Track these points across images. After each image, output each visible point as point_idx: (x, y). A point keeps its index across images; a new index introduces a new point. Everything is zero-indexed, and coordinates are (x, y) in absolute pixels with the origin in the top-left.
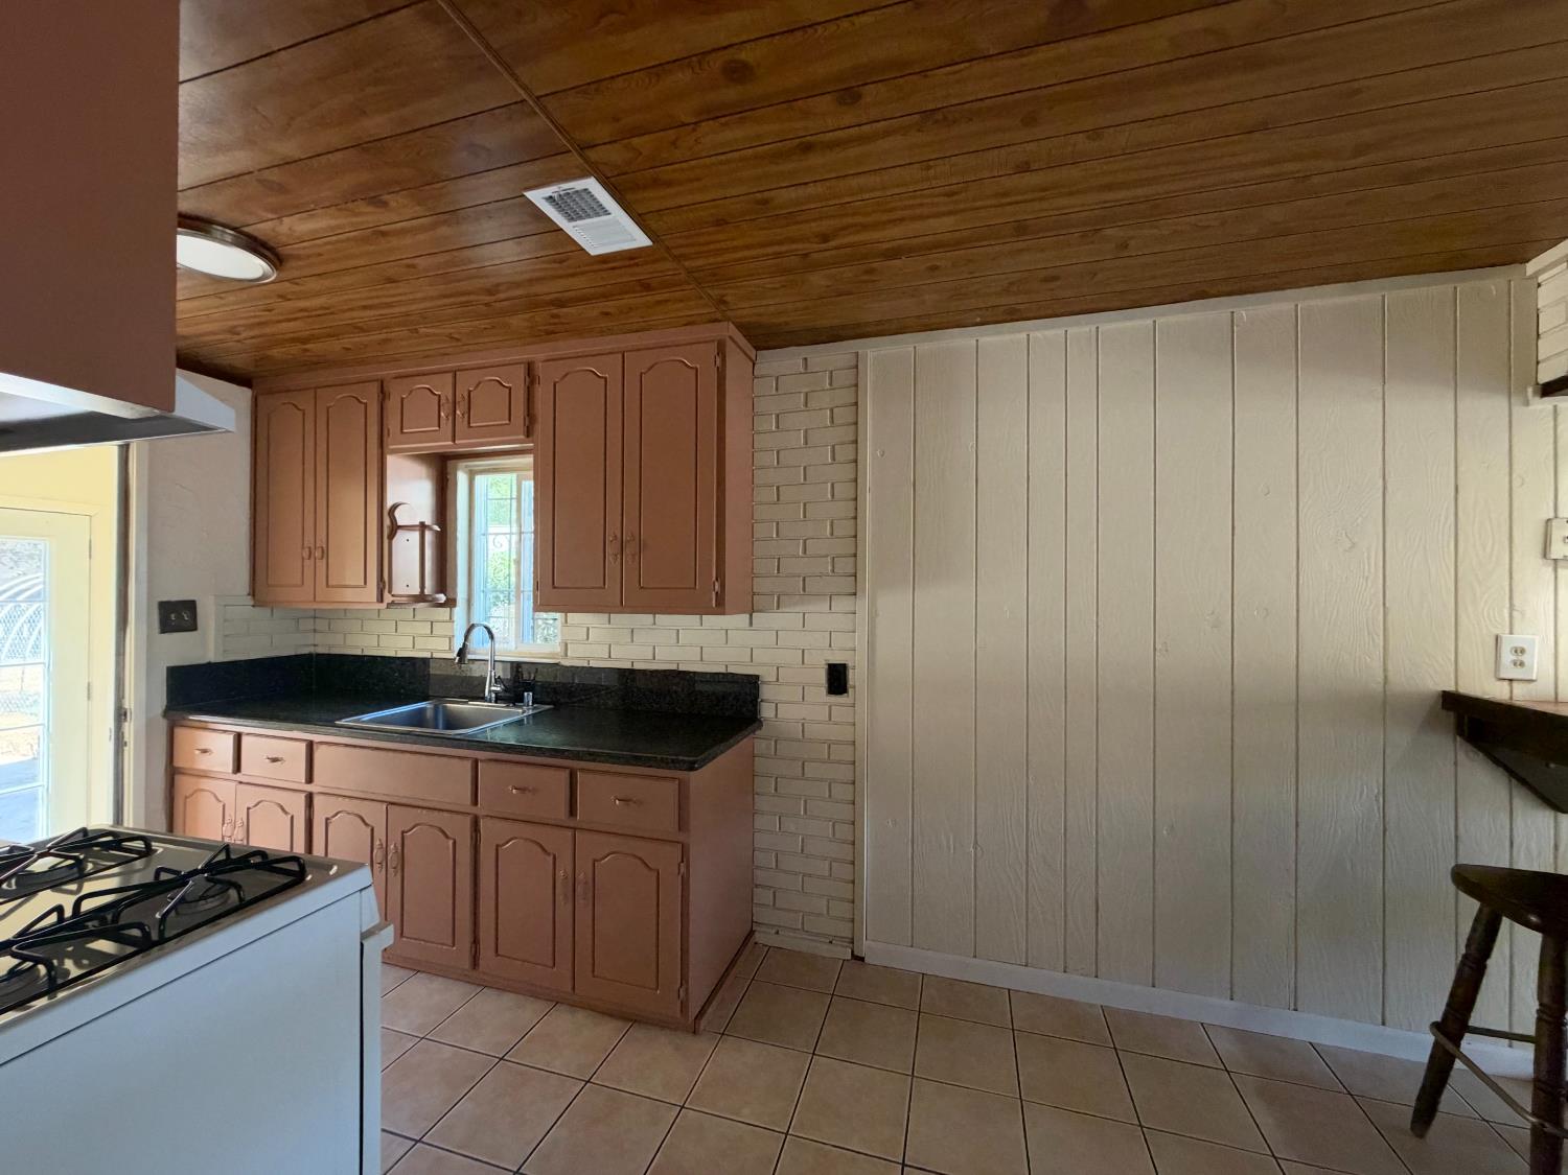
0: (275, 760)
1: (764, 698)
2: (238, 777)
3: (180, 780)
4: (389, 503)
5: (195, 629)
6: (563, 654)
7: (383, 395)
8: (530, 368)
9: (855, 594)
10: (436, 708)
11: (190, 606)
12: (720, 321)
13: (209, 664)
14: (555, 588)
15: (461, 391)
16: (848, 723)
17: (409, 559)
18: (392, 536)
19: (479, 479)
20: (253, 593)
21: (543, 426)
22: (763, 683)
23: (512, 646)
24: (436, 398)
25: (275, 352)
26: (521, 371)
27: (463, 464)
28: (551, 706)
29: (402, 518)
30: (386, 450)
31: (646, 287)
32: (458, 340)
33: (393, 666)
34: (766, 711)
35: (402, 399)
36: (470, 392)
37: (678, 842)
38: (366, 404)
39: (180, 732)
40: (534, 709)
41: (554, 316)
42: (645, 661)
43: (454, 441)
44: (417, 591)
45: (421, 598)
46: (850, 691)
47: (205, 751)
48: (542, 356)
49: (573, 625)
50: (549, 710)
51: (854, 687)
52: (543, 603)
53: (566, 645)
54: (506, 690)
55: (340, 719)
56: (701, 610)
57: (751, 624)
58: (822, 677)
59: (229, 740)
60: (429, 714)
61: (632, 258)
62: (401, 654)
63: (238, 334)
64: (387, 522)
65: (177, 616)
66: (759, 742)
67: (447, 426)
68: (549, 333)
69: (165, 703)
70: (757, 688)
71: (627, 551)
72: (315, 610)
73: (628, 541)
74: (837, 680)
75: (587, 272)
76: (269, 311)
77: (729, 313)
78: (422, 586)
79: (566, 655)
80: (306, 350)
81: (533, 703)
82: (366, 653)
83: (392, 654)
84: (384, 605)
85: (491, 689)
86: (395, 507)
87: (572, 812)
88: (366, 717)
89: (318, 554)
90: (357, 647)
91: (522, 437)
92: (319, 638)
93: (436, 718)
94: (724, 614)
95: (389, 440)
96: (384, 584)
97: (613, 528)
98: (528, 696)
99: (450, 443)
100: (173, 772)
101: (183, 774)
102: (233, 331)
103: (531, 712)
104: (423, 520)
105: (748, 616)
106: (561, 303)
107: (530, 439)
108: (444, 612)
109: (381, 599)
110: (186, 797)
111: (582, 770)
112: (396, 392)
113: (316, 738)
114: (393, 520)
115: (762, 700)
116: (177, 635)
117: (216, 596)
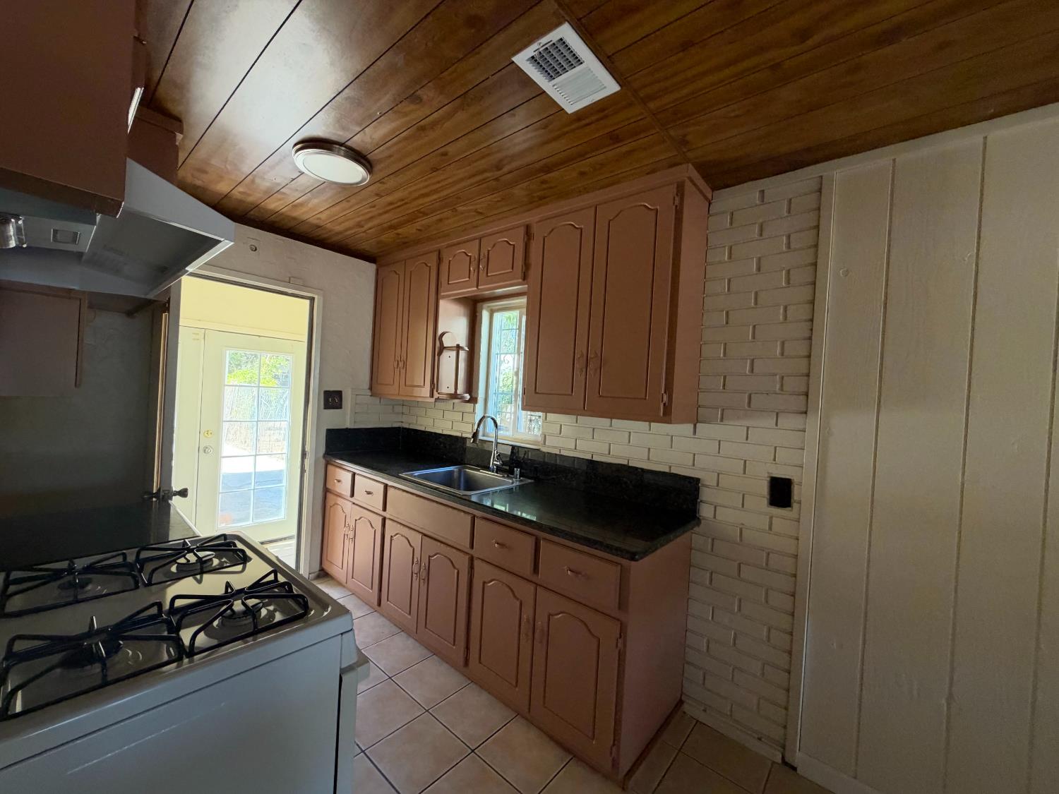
0: (369, 493)
1: (704, 499)
2: (352, 499)
3: (329, 495)
4: (440, 332)
5: (341, 408)
6: (542, 442)
7: (440, 260)
8: (528, 228)
9: (806, 413)
10: (460, 471)
11: (339, 394)
12: (681, 164)
13: (347, 429)
14: (536, 393)
15: (484, 252)
16: (791, 537)
17: (450, 370)
18: (440, 353)
19: (497, 316)
20: (371, 388)
21: (534, 272)
22: (704, 485)
23: (509, 433)
24: (468, 258)
25: (384, 238)
26: (522, 231)
27: (486, 305)
28: (532, 481)
29: (447, 342)
30: (439, 297)
31: (615, 138)
32: (481, 213)
33: (441, 440)
34: (705, 511)
35: (450, 261)
36: (489, 251)
37: (618, 620)
38: (430, 267)
39: (330, 468)
40: (521, 481)
41: (543, 182)
42: (602, 455)
43: (477, 287)
44: (452, 391)
45: (454, 396)
46: (795, 506)
47: (339, 481)
48: (537, 218)
49: (550, 422)
50: (531, 483)
51: (800, 502)
52: (529, 405)
53: (545, 436)
54: (504, 464)
55: (402, 473)
56: (651, 418)
57: (695, 432)
58: (764, 489)
59: (350, 475)
60: (456, 475)
61: (603, 110)
62: (445, 432)
63: (363, 227)
64: (438, 344)
65: (332, 400)
66: (695, 537)
67: (474, 277)
68: (541, 198)
69: (324, 449)
70: (697, 490)
71: (591, 366)
72: (403, 400)
73: (591, 358)
74: (781, 492)
75: (567, 132)
76: (374, 207)
77: (690, 155)
78: (456, 388)
79: (545, 444)
80: (398, 234)
81: (520, 477)
82: (427, 430)
83: (440, 432)
84: (433, 400)
85: (494, 462)
86: (443, 334)
87: (536, 569)
88: (417, 473)
89: (401, 364)
90: (421, 425)
91: (520, 280)
92: (404, 419)
93: (459, 480)
94: (671, 423)
95: (442, 289)
96: (434, 385)
97: (582, 348)
98: (517, 471)
99: (476, 289)
100: (326, 491)
101: (331, 492)
102: (359, 225)
103: (518, 483)
104: (458, 343)
105: (692, 426)
106: (547, 169)
107: (525, 281)
108: (470, 406)
109: (432, 396)
110: (331, 507)
111: (545, 539)
112: (447, 257)
113: (390, 483)
114: (441, 343)
115: (701, 501)
116: (332, 411)
117: (352, 389)
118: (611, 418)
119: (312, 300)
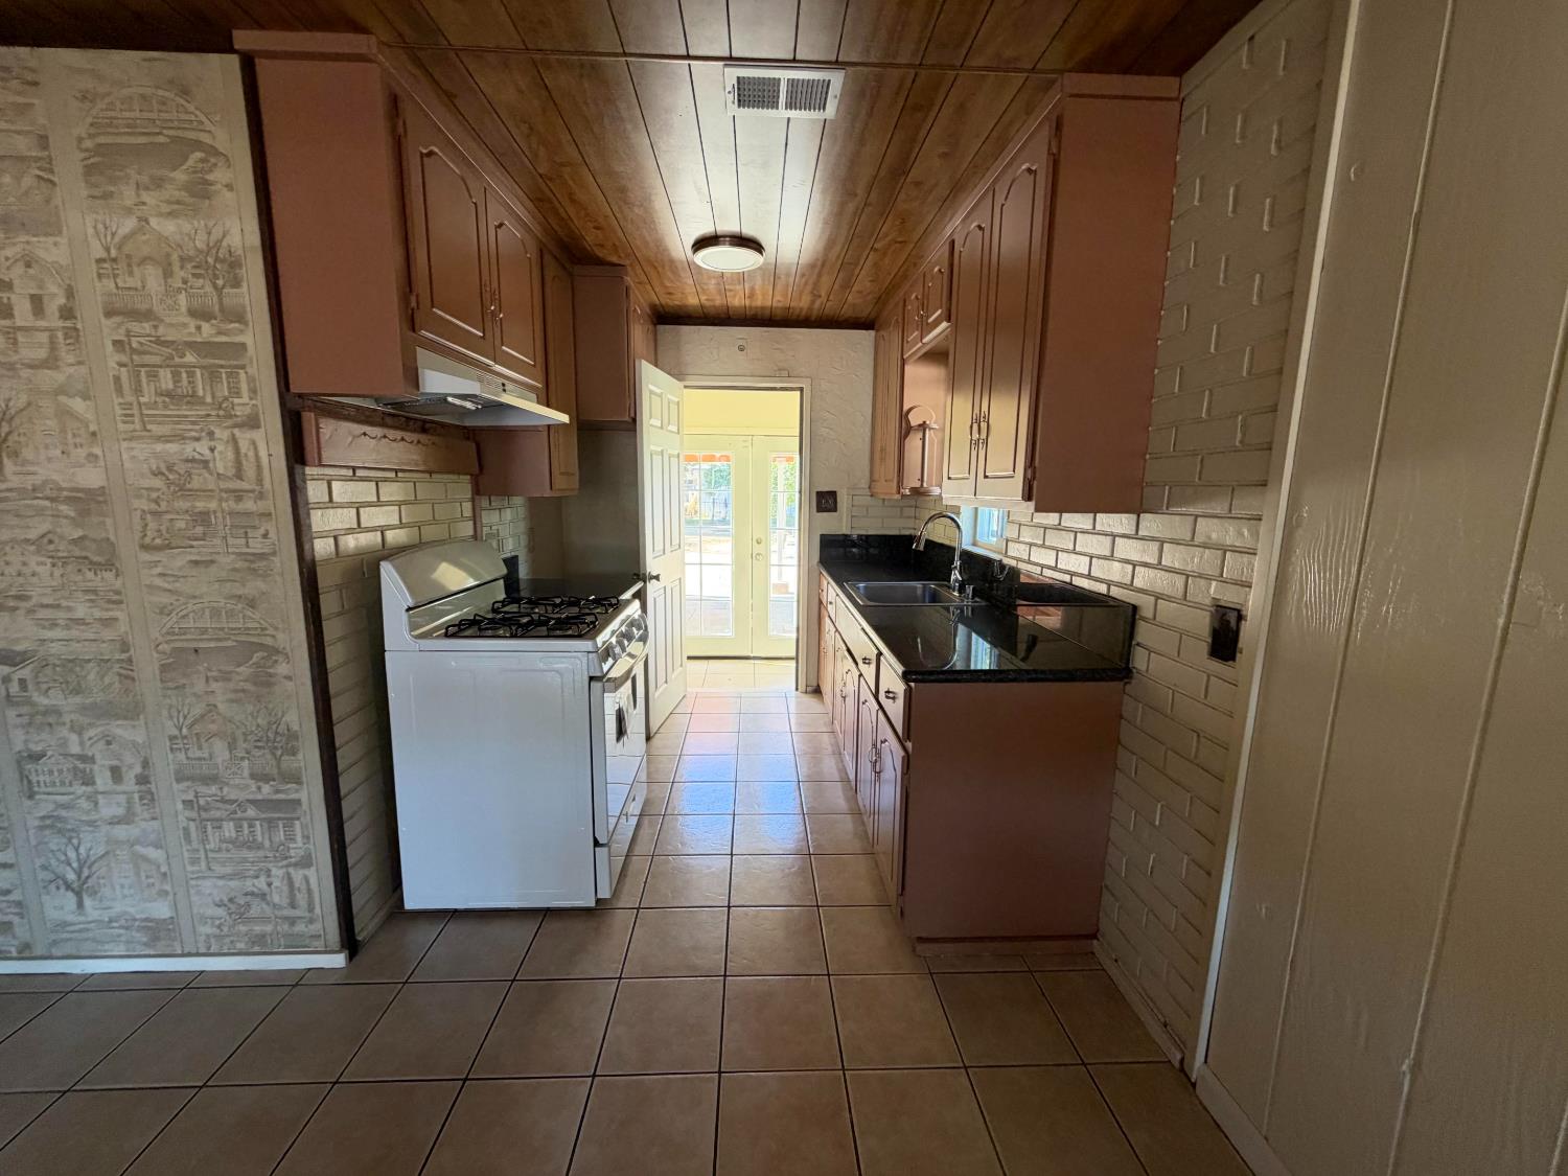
1: (1140, 641)
4: (906, 408)
5: (836, 511)
7: (904, 311)
8: (953, 245)
9: (1266, 484)
10: (924, 586)
11: (833, 494)
12: (1054, 80)
13: (843, 534)
15: (926, 290)
16: (1226, 713)
18: (906, 435)
20: (870, 487)
21: (954, 305)
22: (1141, 618)
24: (918, 302)
26: (947, 251)
29: (916, 419)
30: (903, 361)
34: (1138, 661)
35: (909, 310)
36: (929, 288)
37: (906, 751)
38: (899, 323)
40: (974, 602)
43: (922, 340)
46: (1240, 658)
49: (1012, 522)
51: (1245, 653)
53: (1007, 542)
57: (1137, 529)
58: (1206, 626)
59: (826, 584)
64: (904, 423)
65: (825, 501)
66: (1127, 701)
67: (920, 327)
69: (818, 556)
70: (1135, 624)
71: (981, 435)
73: (982, 422)
74: (1225, 638)
78: (922, 480)
79: (1007, 553)
81: (973, 596)
84: (899, 496)
86: (911, 408)
87: (877, 690)
91: (946, 322)
92: (917, 524)
93: (924, 596)
95: (905, 350)
96: (900, 478)
97: (976, 409)
98: (969, 588)
99: (921, 344)
100: (820, 602)
102: (816, 295)
104: (925, 420)
105: (1136, 517)
109: (898, 492)
110: (822, 620)
111: (882, 655)
112: (907, 306)
114: (908, 422)
115: (1138, 644)
116: (825, 514)
117: (848, 488)
118: (1061, 512)
119: (801, 390)
